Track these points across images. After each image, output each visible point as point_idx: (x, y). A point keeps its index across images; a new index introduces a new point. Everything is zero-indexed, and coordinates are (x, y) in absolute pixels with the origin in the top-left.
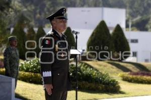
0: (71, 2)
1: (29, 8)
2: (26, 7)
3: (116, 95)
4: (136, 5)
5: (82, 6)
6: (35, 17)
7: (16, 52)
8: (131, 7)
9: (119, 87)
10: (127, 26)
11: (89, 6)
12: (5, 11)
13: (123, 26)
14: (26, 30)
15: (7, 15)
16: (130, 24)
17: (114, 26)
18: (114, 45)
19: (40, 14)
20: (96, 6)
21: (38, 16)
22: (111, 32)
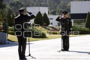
0: (28, 5)
1: (13, 8)
2: (12, 7)
3: (45, 39)
4: (52, 6)
5: (32, 6)
6: (15, 11)
7: (7, 24)
8: (50, 7)
9: (46, 36)
10: (49, 14)
11: (35, 6)
12: (4, 9)
13: (47, 13)
14: (11, 16)
15: (4, 10)
16: (50, 12)
17: (44, 13)
18: (44, 20)
19: (17, 10)
20: (37, 6)
21: (16, 10)
22: (43, 16)
